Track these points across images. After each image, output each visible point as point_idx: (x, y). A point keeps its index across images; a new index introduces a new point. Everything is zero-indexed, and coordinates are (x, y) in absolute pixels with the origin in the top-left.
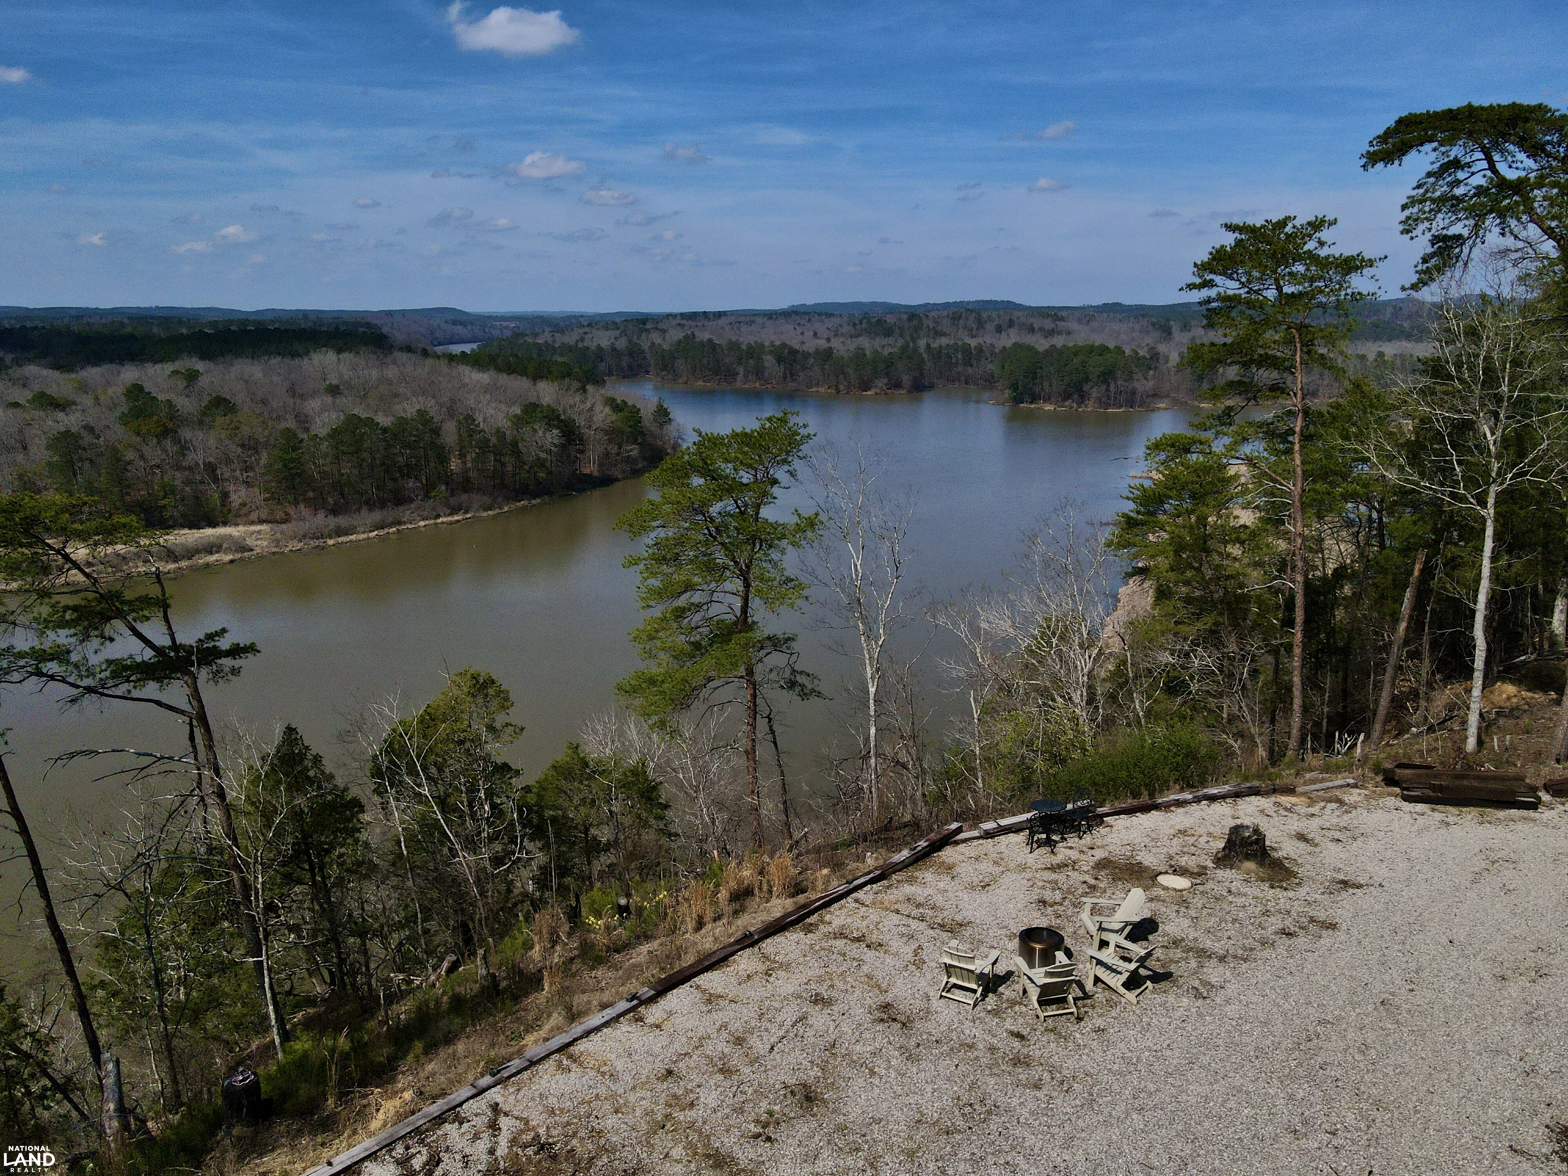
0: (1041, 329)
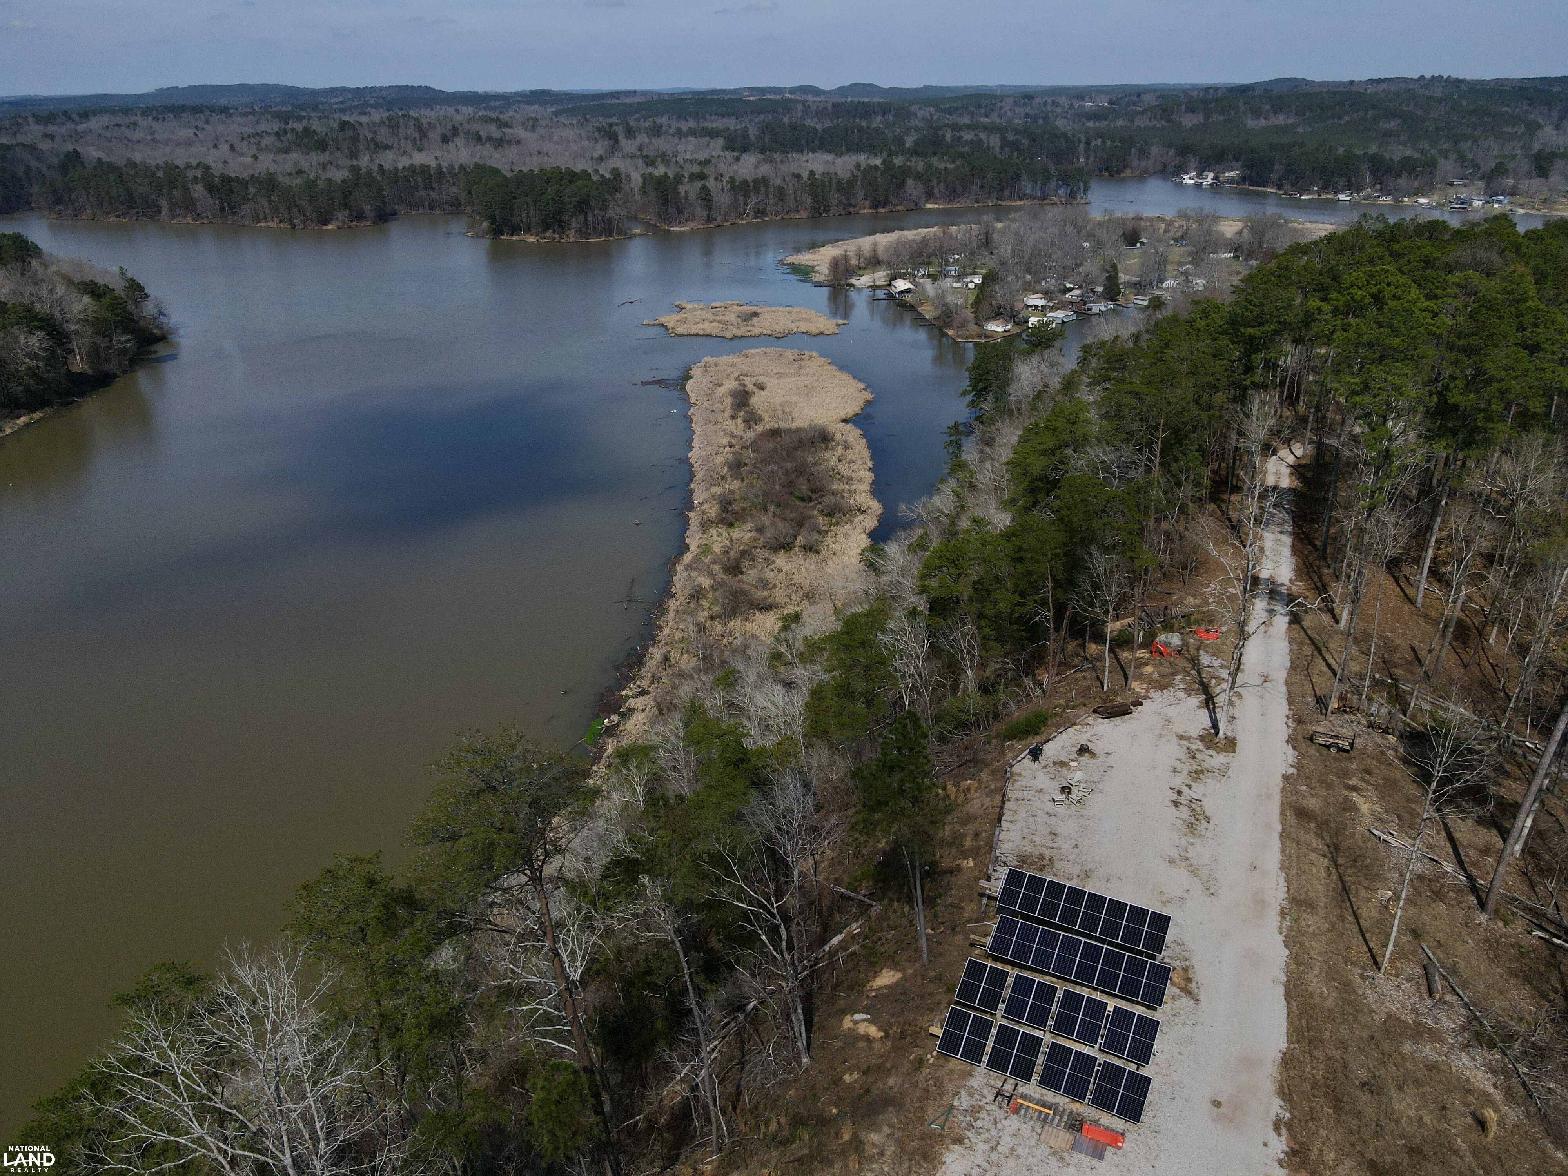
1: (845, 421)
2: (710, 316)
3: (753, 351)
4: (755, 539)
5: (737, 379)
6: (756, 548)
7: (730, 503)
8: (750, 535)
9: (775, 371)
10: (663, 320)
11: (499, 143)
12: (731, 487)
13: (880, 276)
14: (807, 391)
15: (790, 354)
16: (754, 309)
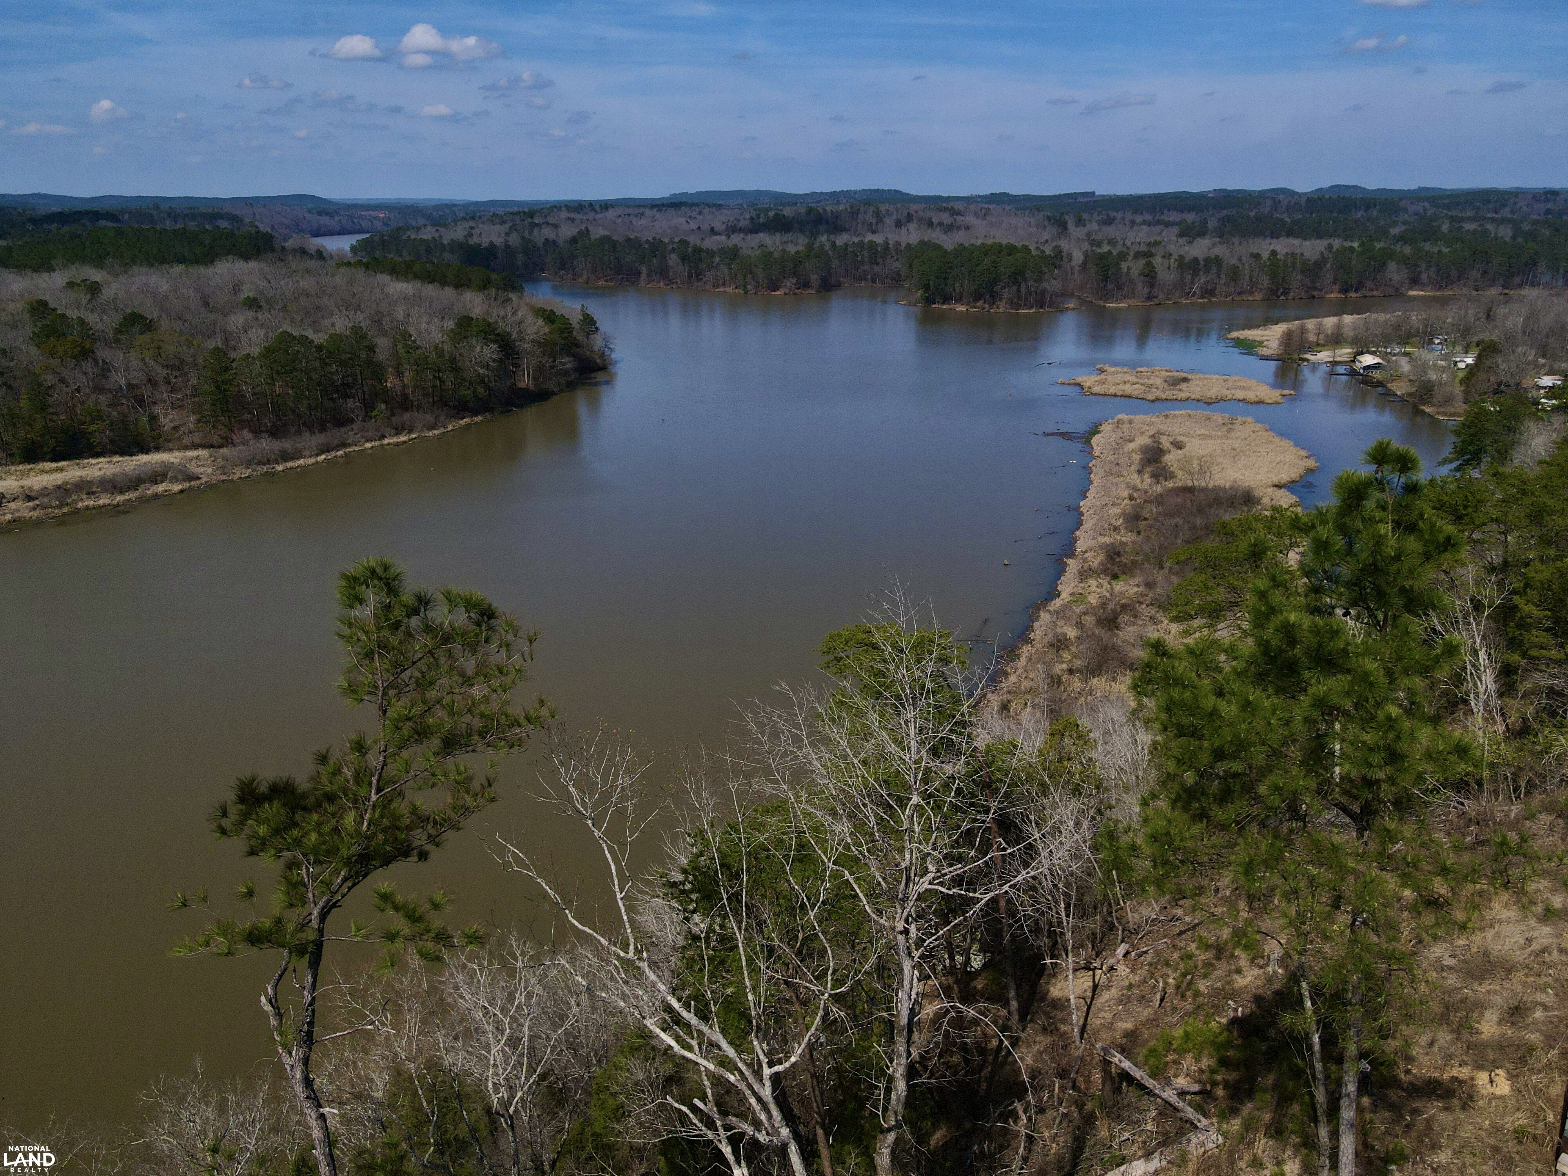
0: (940, 224)
1: (1278, 486)
2: (1133, 379)
3: (1177, 412)
4: (1143, 595)
5: (1153, 436)
6: (1141, 603)
7: (1118, 554)
8: (1136, 589)
9: (1198, 432)
10: (1079, 379)
11: (950, 228)
12: (1124, 539)
13: (1344, 353)
14: (1235, 454)
15: (1218, 418)
16: (1185, 375)
